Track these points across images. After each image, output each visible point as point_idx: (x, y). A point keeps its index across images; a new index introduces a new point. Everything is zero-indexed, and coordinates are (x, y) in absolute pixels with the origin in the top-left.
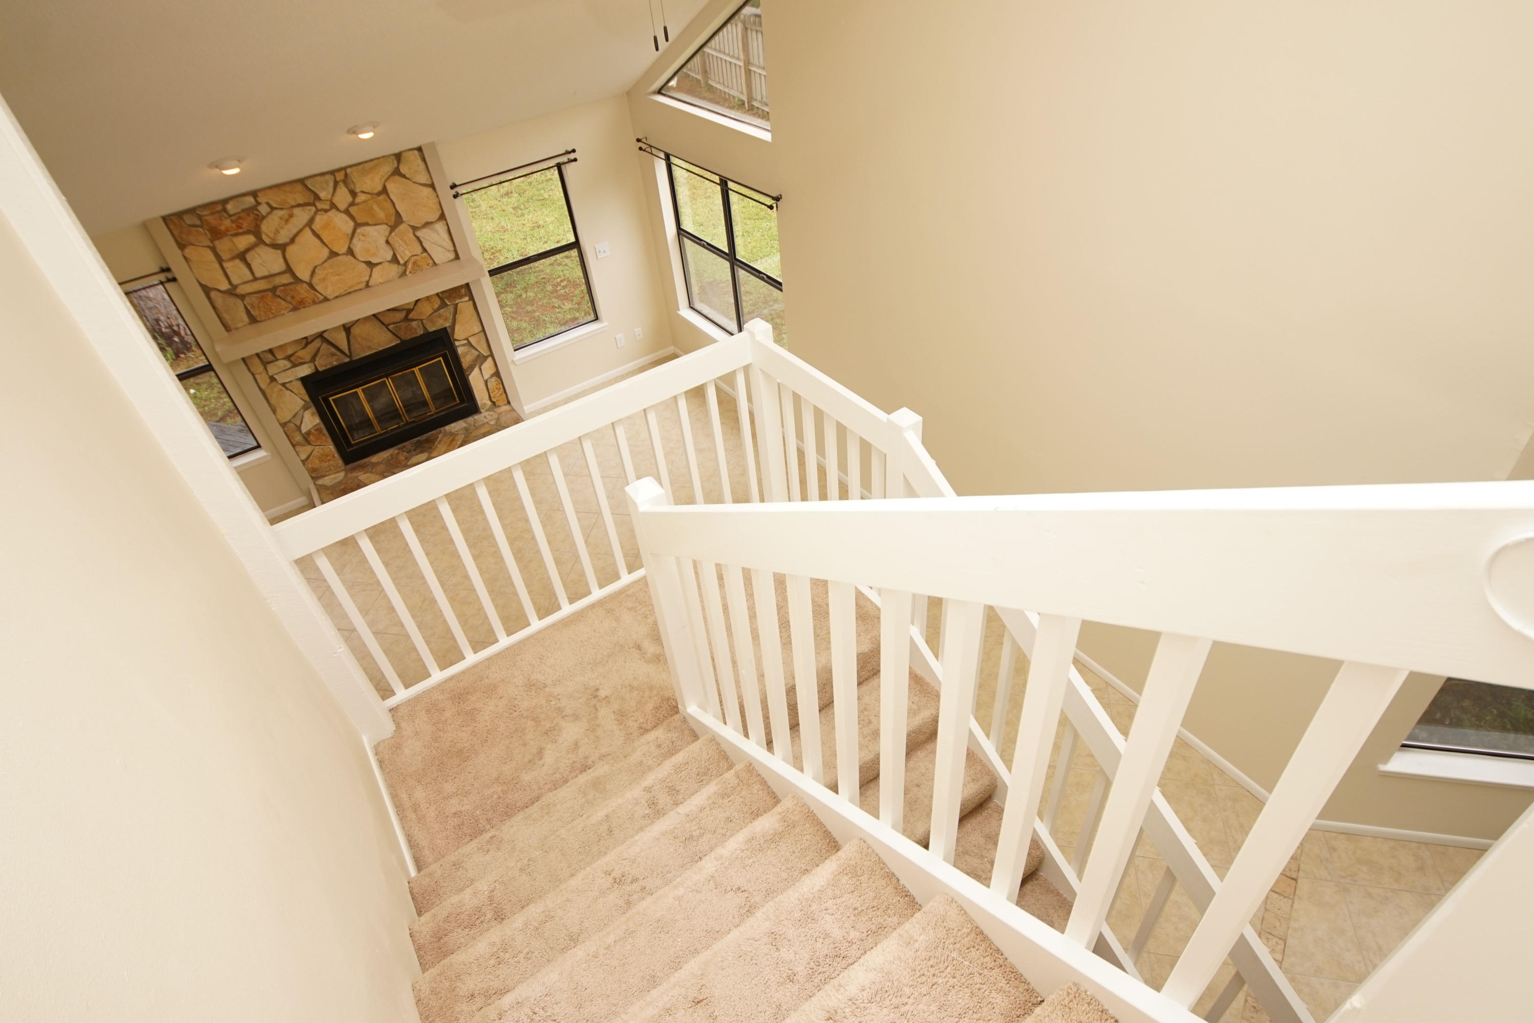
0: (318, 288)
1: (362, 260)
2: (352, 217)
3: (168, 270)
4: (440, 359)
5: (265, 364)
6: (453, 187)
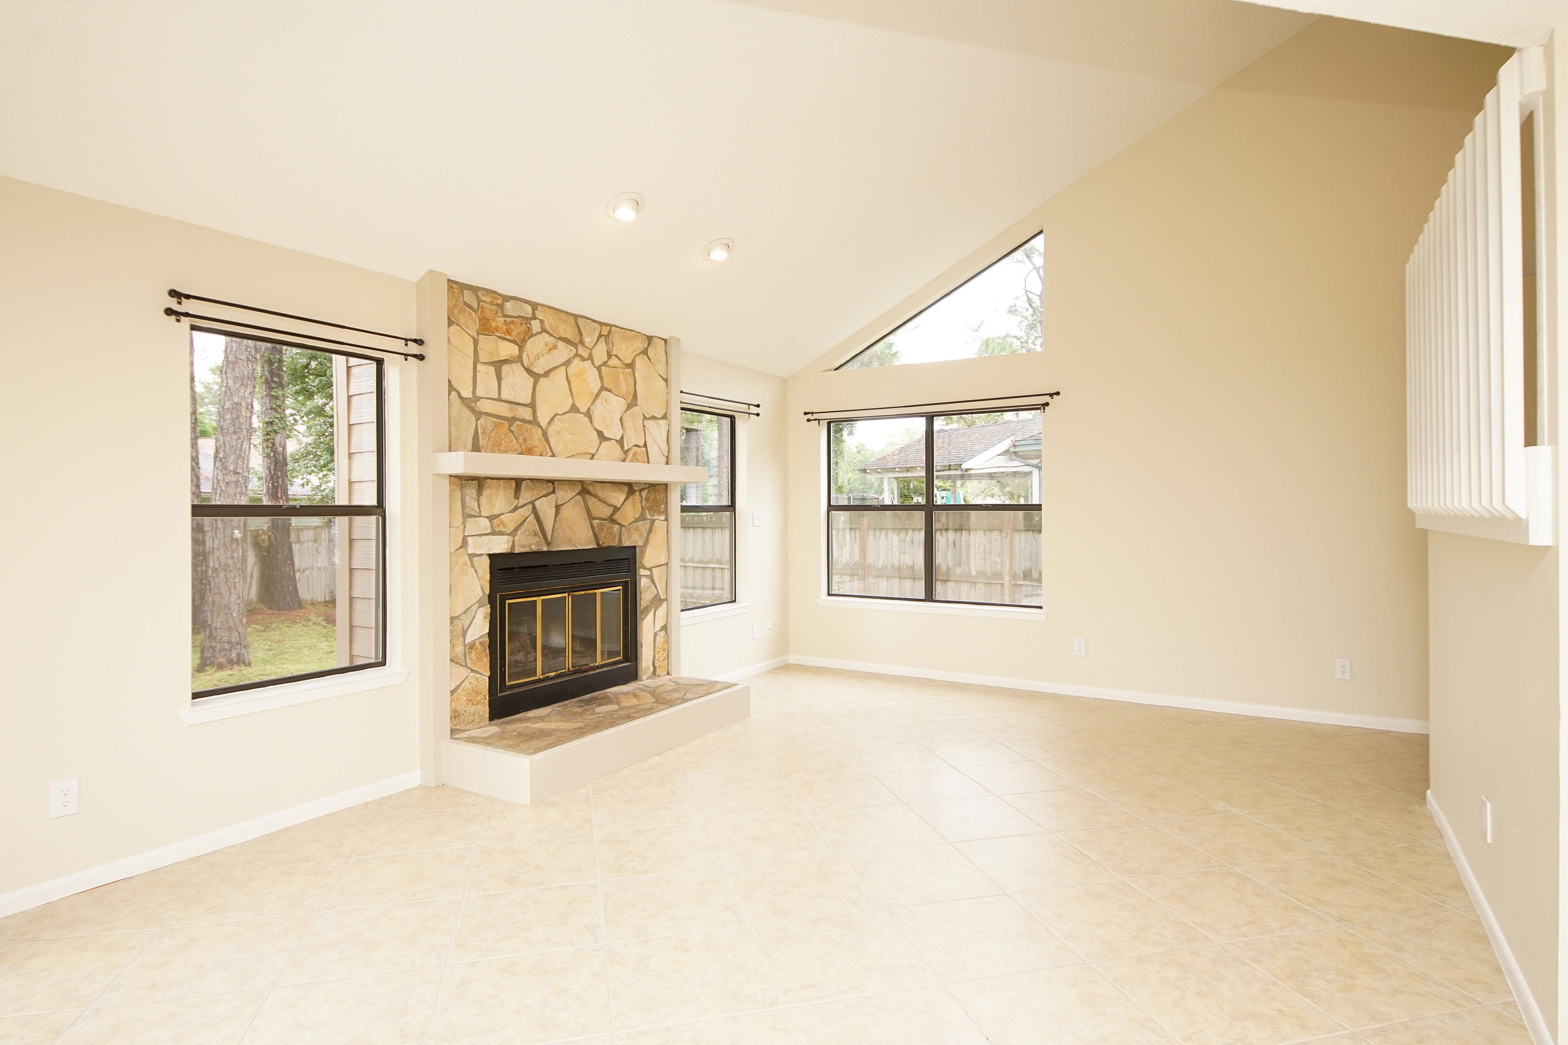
0: (551, 439)
1: (596, 428)
2: (601, 377)
3: (419, 342)
4: (620, 588)
5: (466, 516)
6: (682, 392)
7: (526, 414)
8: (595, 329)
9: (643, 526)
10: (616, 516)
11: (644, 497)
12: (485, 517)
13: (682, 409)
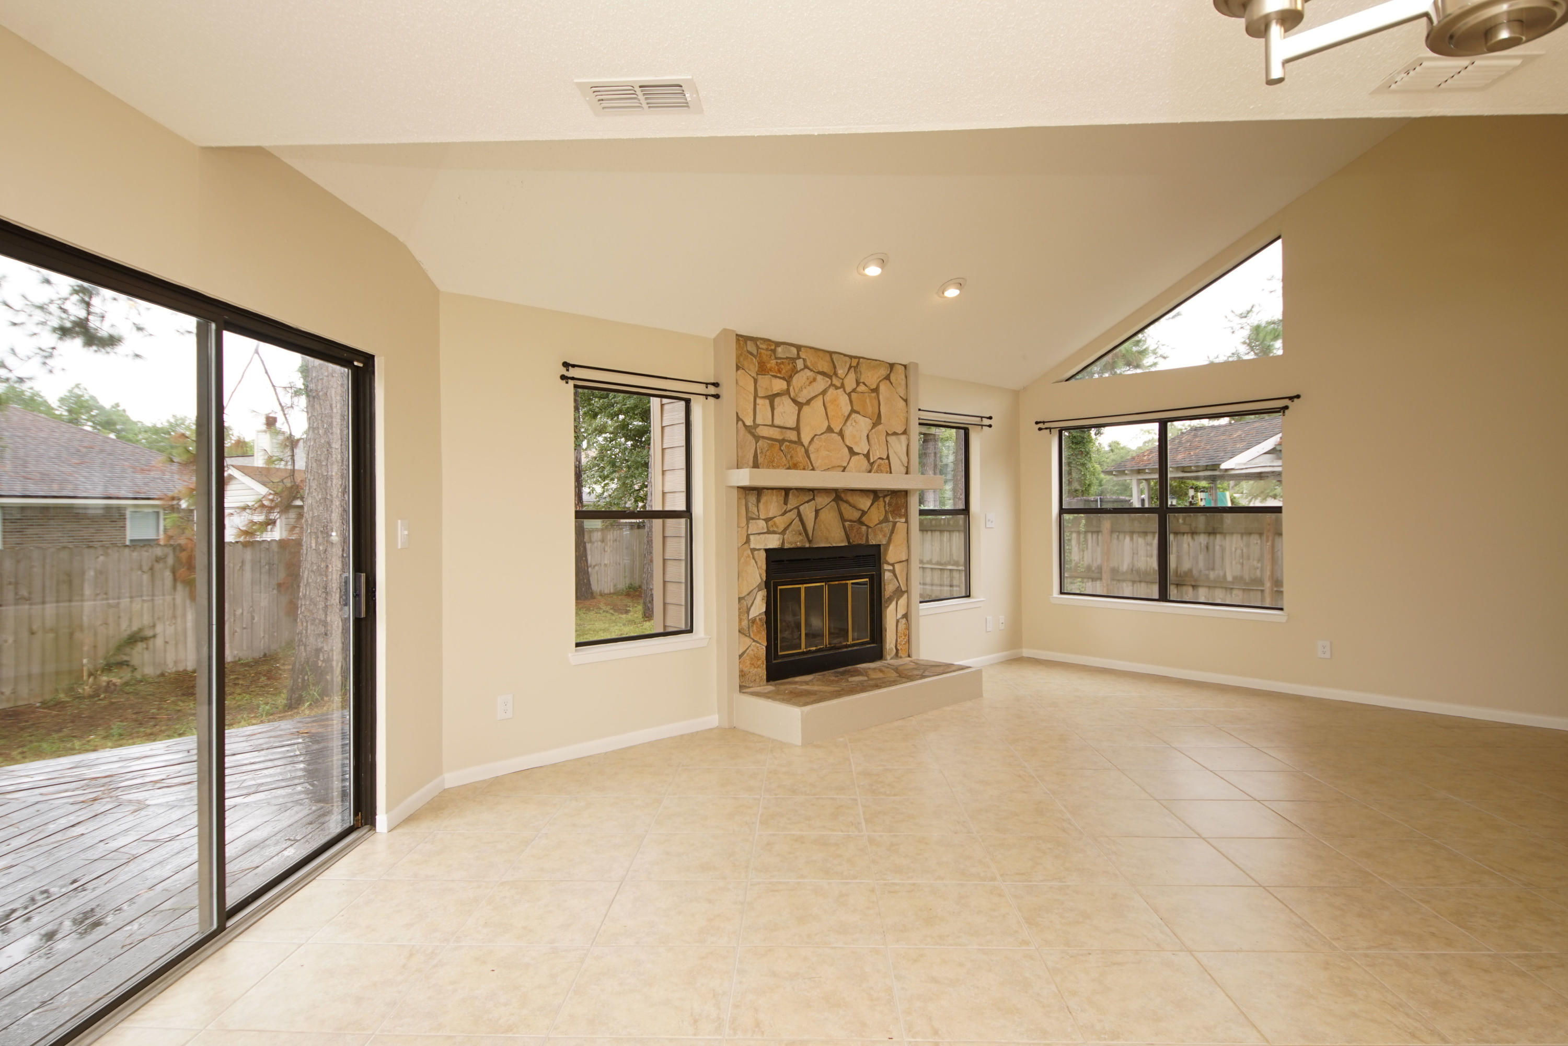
0: (812, 456)
1: (848, 444)
2: (851, 402)
3: (716, 385)
4: (867, 580)
5: (749, 519)
6: (920, 410)
7: (792, 436)
8: (846, 362)
9: (887, 527)
10: (864, 519)
11: (887, 502)
12: (763, 519)
13: (920, 424)
